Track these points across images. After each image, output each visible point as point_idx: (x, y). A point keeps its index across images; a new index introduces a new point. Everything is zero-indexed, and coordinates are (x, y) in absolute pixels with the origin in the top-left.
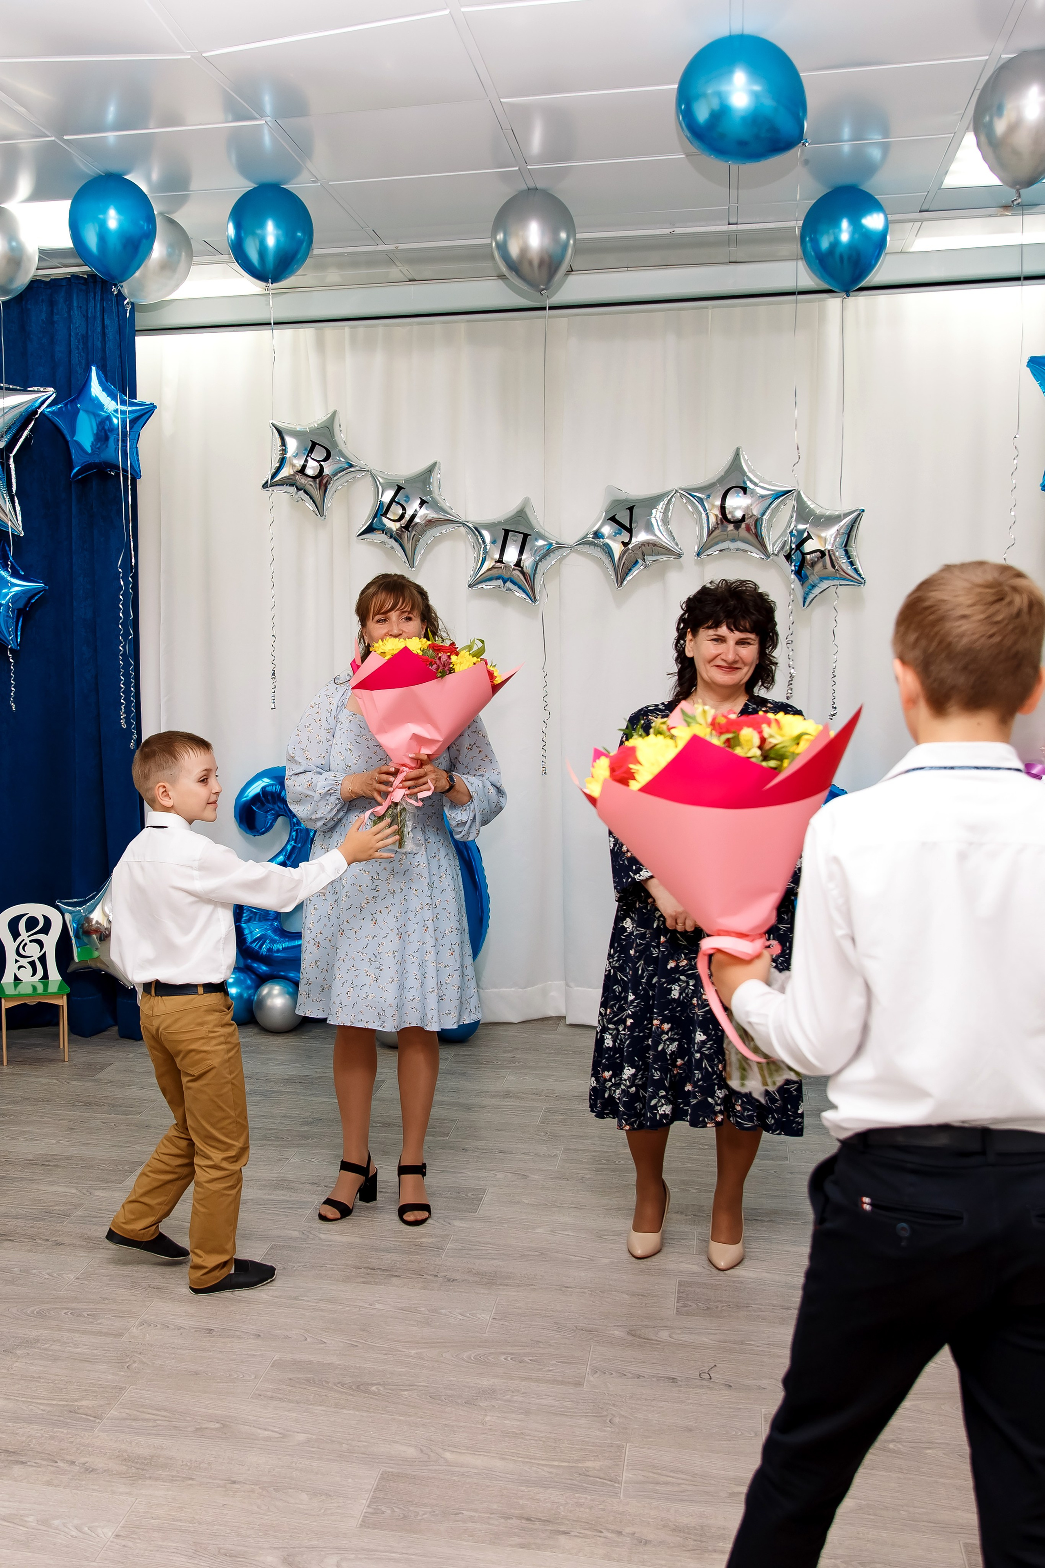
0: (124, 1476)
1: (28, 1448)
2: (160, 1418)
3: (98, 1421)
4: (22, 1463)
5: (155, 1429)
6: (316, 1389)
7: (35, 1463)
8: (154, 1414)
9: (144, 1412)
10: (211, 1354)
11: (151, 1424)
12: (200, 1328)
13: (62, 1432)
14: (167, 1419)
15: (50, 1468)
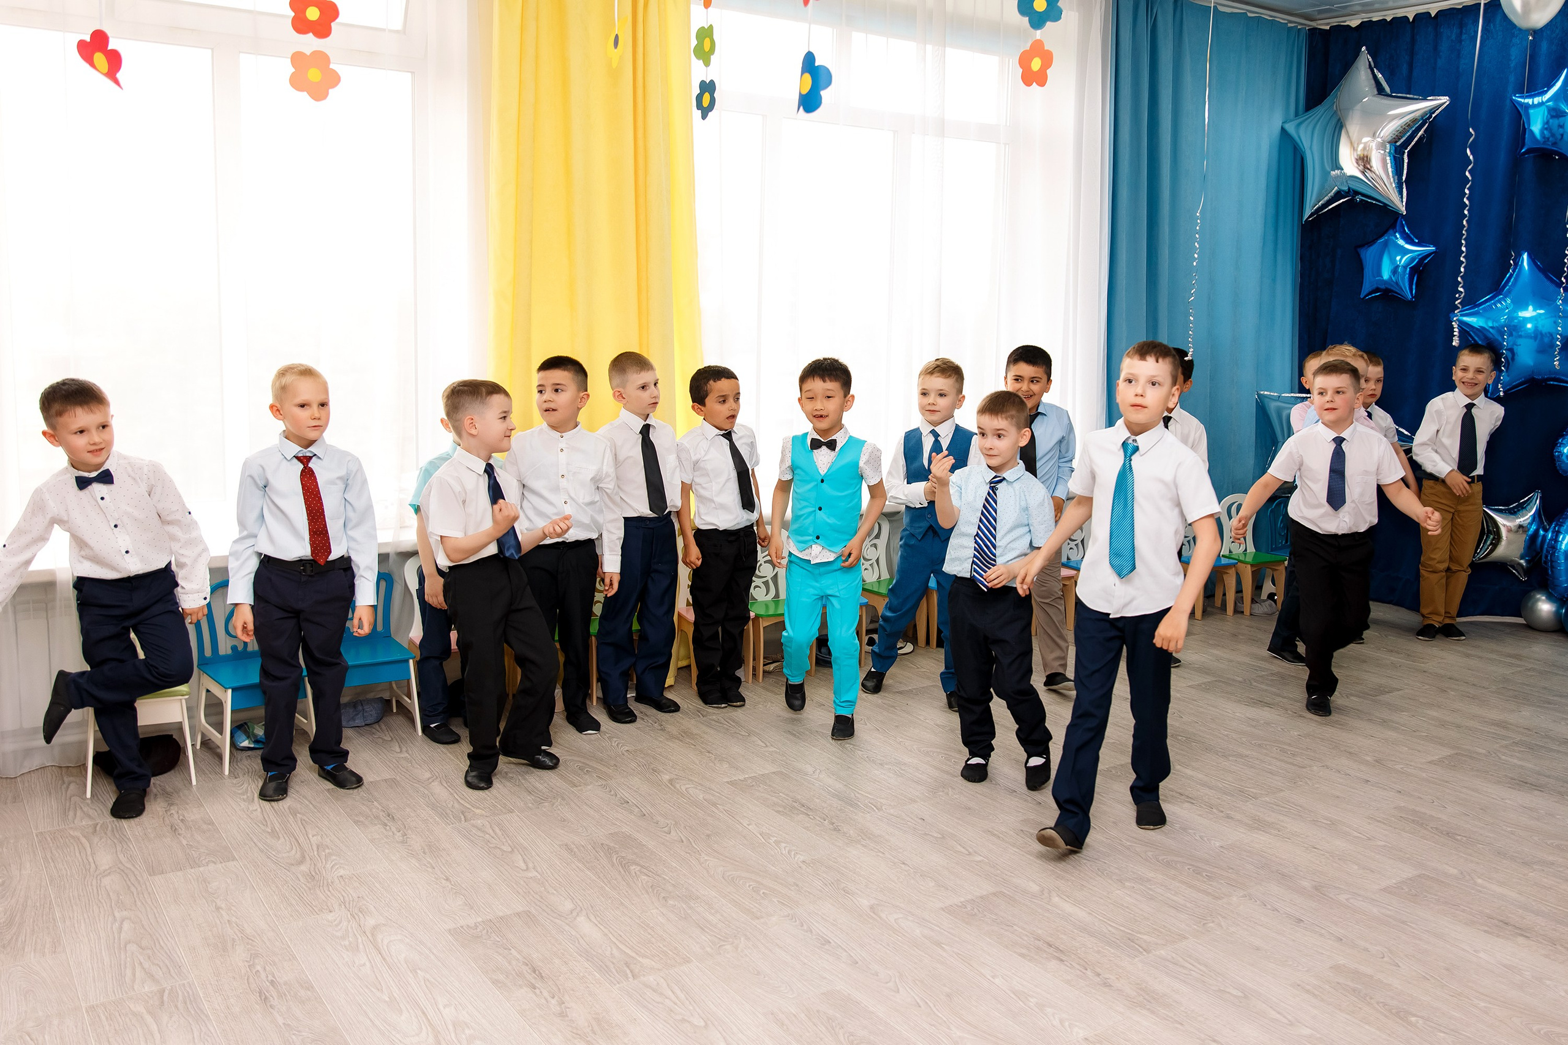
0: (1129, 999)
1: (1074, 952)
2: (1196, 970)
3: (1145, 953)
4: (1062, 960)
5: (1185, 976)
6: (1355, 999)
7: (1071, 964)
8: (1193, 965)
9: (1187, 961)
10: (1284, 939)
11: (1184, 971)
12: (1292, 916)
13: (1110, 951)
14: (1201, 973)
15: (1078, 971)
